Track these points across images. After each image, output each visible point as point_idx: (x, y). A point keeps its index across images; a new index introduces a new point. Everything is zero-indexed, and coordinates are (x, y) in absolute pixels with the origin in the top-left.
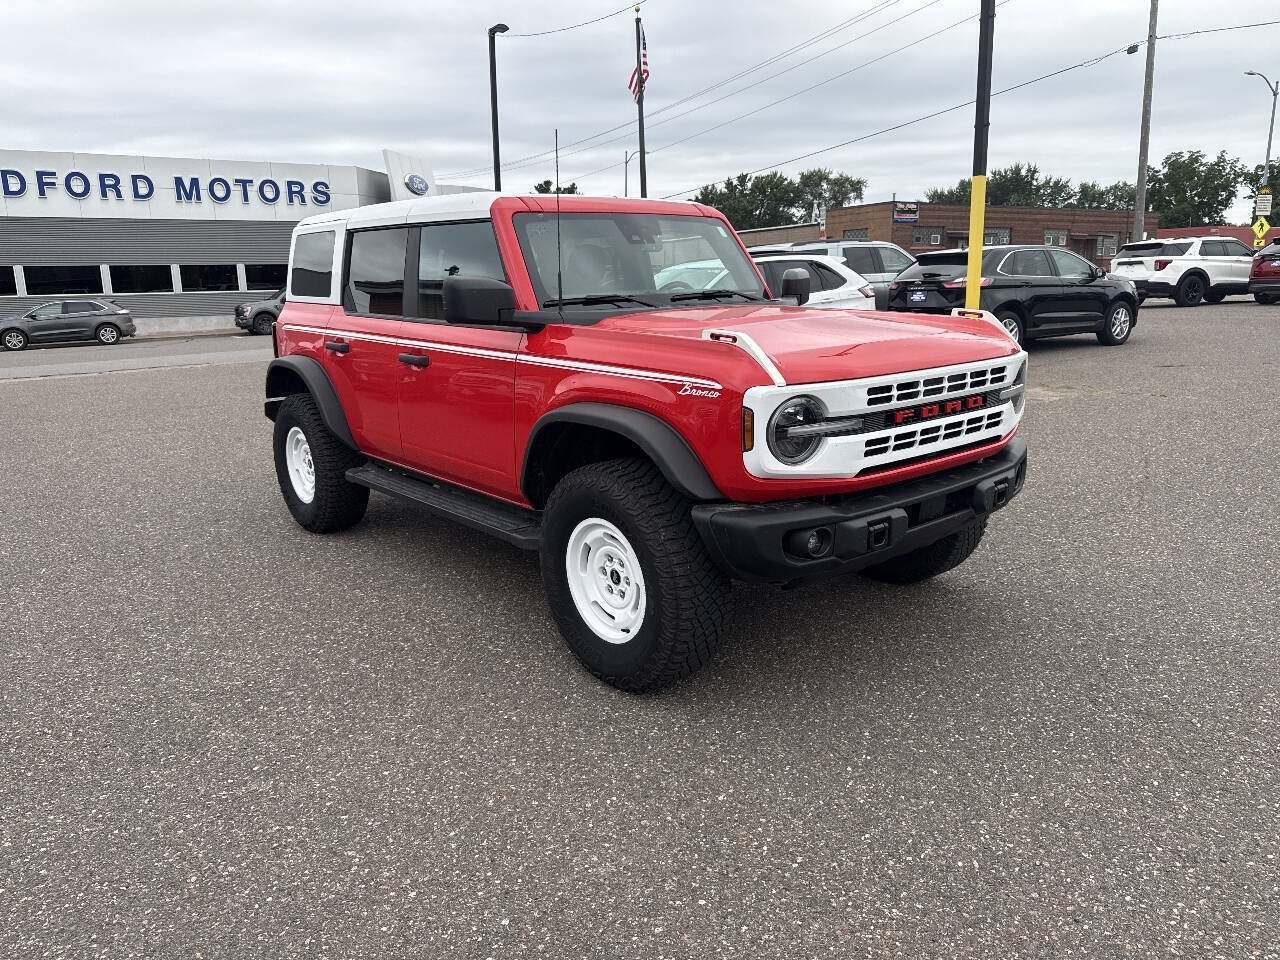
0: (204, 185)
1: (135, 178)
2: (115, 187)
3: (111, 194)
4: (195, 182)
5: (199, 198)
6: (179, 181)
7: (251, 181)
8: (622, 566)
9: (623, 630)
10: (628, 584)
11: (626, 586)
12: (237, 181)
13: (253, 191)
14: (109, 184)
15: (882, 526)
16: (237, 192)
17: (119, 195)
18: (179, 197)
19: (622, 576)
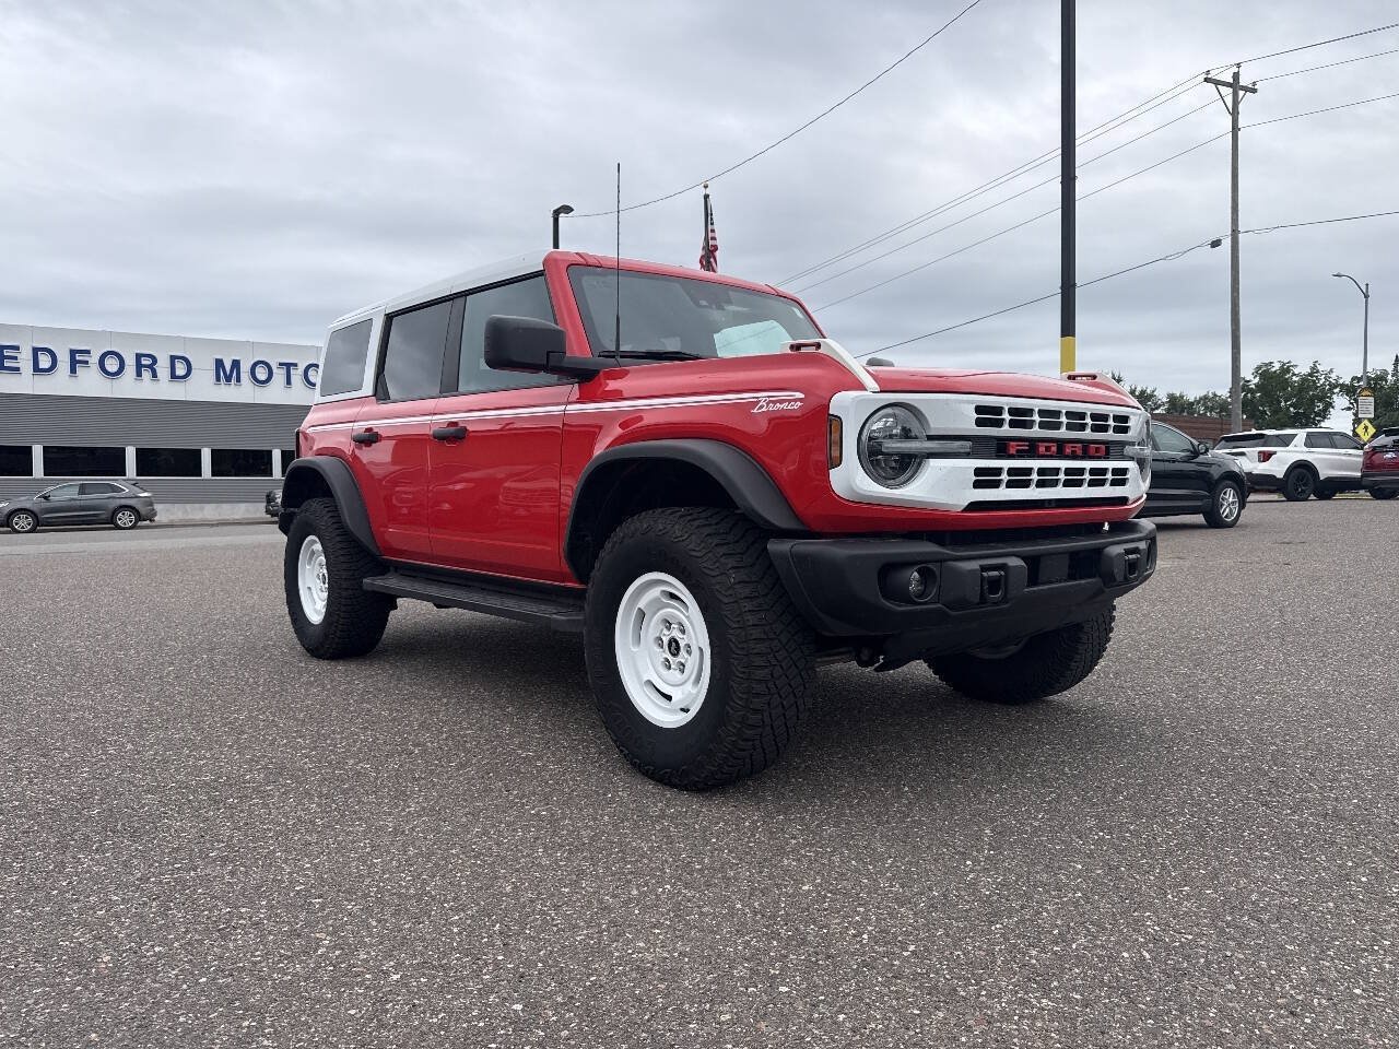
0: (245, 367)
1: (173, 359)
2: (152, 368)
3: (146, 374)
4: (236, 364)
5: (238, 380)
6: (219, 363)
7: (295, 365)
8: (683, 632)
9: (682, 710)
10: (689, 653)
11: (686, 656)
12: (281, 364)
13: (297, 375)
14: (146, 364)
15: (996, 573)
16: (279, 375)
17: (155, 375)
18: (218, 379)
19: (682, 644)
